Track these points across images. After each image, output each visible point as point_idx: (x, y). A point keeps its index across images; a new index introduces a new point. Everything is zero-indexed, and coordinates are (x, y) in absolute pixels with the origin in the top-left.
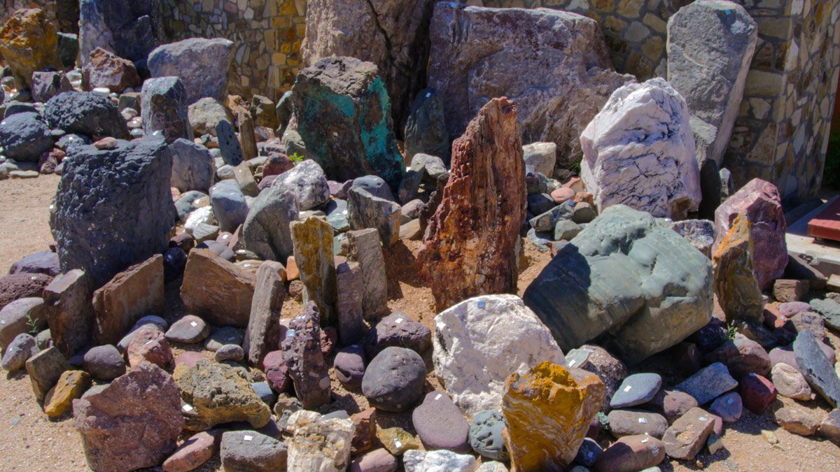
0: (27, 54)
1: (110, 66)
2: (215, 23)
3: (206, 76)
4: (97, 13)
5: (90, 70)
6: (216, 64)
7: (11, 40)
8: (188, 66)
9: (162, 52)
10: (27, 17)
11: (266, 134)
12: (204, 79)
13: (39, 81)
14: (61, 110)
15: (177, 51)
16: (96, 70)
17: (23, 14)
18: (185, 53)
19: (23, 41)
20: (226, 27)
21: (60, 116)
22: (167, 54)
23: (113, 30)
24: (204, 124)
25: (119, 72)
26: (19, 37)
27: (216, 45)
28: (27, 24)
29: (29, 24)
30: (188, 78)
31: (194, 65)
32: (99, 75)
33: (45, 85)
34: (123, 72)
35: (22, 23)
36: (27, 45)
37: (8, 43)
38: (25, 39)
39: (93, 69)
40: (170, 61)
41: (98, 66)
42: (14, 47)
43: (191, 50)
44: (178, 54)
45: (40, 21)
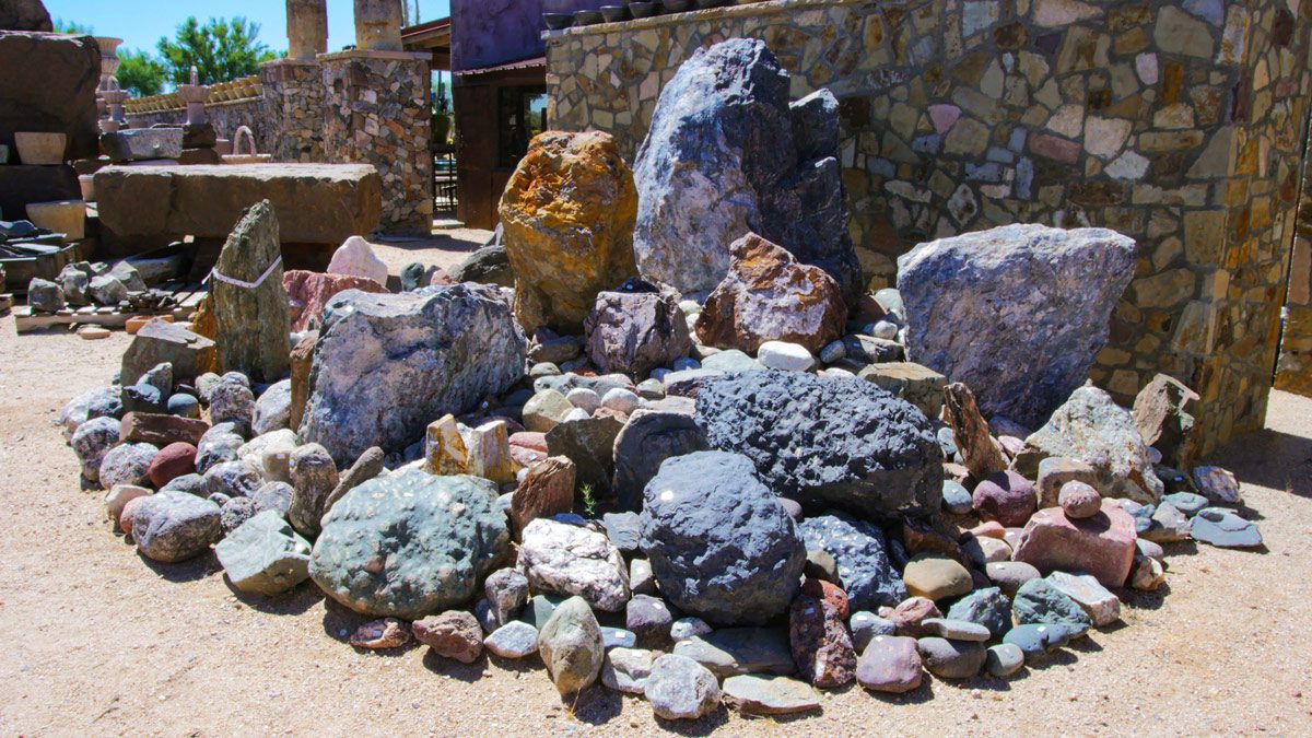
0: (580, 242)
1: (790, 284)
2: (984, 182)
3: (1061, 326)
4: (724, 148)
5: (736, 292)
6: (1092, 296)
7: (539, 206)
8: (1020, 296)
9: (948, 256)
10: (575, 152)
11: (1226, 488)
12: (1055, 333)
13: (619, 316)
14: (776, 432)
15: (989, 257)
16: (754, 291)
17: (563, 144)
18: (1012, 260)
19: (569, 211)
20: (1026, 193)
21: (774, 451)
22: (961, 264)
23: (760, 190)
24: (1108, 465)
25: (818, 301)
26: (559, 200)
27: (1098, 245)
28: (578, 169)
29: (583, 168)
30: (1016, 326)
31: (1037, 296)
32: (762, 305)
33: (635, 329)
34: (827, 302)
35: (563, 165)
36: (580, 221)
37: (534, 214)
38: (574, 206)
39: (743, 289)
40: (972, 282)
41: (759, 281)
42: (549, 225)
43: (1030, 257)
44: (994, 263)
45: (611, 163)
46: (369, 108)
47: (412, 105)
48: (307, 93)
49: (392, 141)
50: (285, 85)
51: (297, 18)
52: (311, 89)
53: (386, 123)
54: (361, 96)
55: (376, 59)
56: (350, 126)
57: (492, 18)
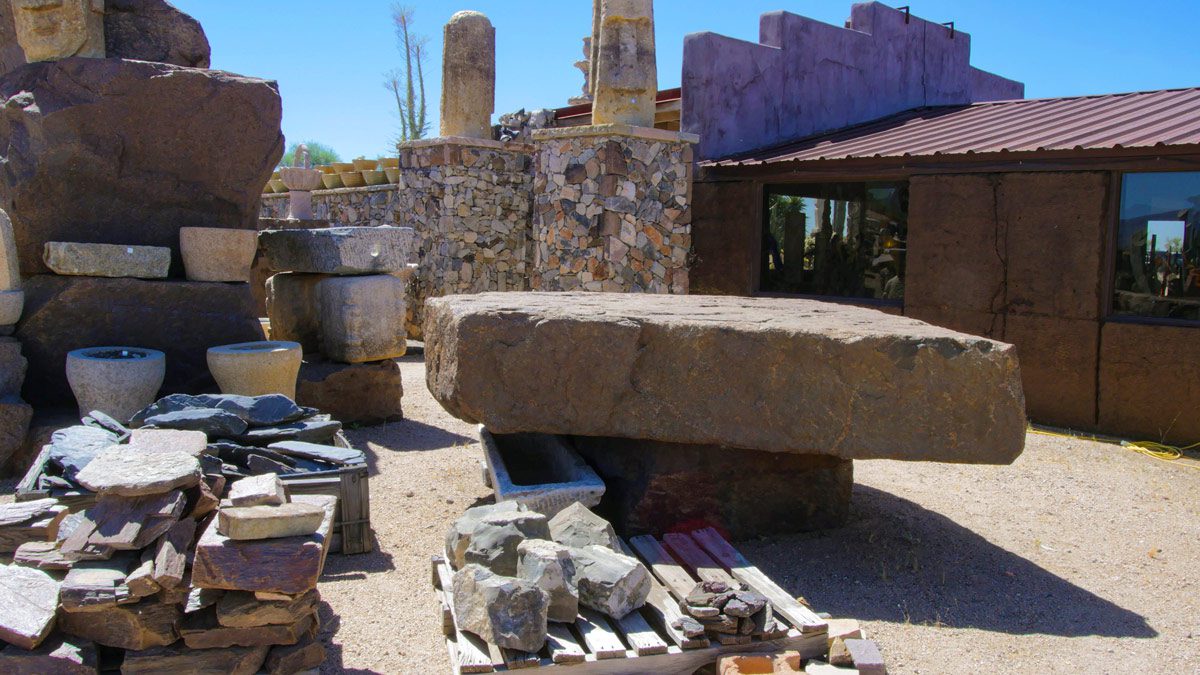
46: (627, 207)
47: (673, 204)
48: (474, 183)
49: (649, 254)
50: (449, 172)
51: (462, 86)
52: (479, 178)
53: (645, 230)
54: (619, 188)
55: (639, 138)
56: (598, 230)
57: (736, 93)
